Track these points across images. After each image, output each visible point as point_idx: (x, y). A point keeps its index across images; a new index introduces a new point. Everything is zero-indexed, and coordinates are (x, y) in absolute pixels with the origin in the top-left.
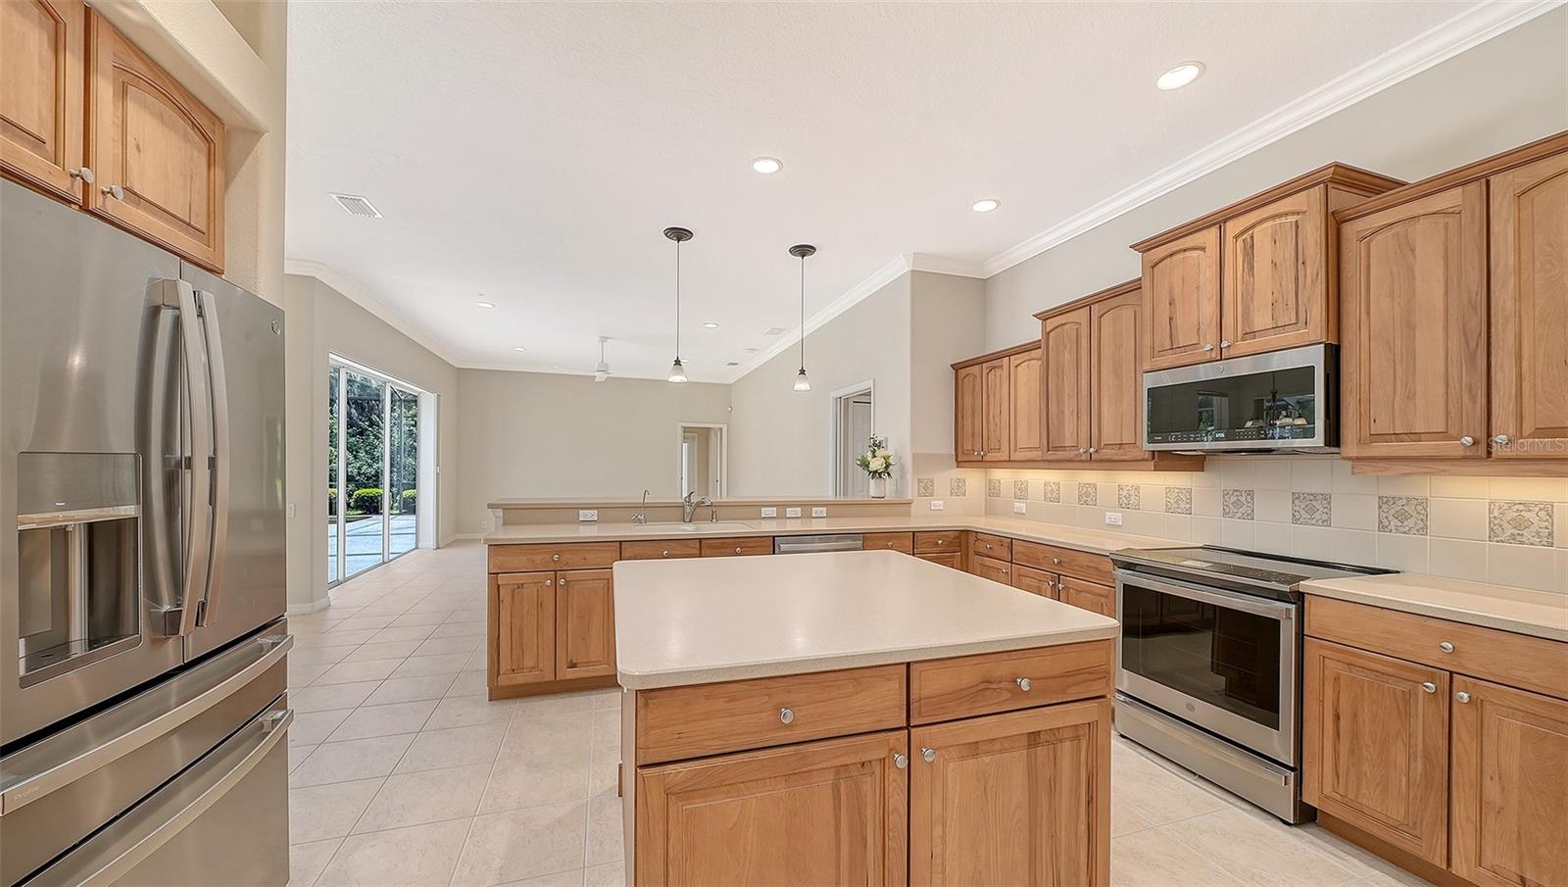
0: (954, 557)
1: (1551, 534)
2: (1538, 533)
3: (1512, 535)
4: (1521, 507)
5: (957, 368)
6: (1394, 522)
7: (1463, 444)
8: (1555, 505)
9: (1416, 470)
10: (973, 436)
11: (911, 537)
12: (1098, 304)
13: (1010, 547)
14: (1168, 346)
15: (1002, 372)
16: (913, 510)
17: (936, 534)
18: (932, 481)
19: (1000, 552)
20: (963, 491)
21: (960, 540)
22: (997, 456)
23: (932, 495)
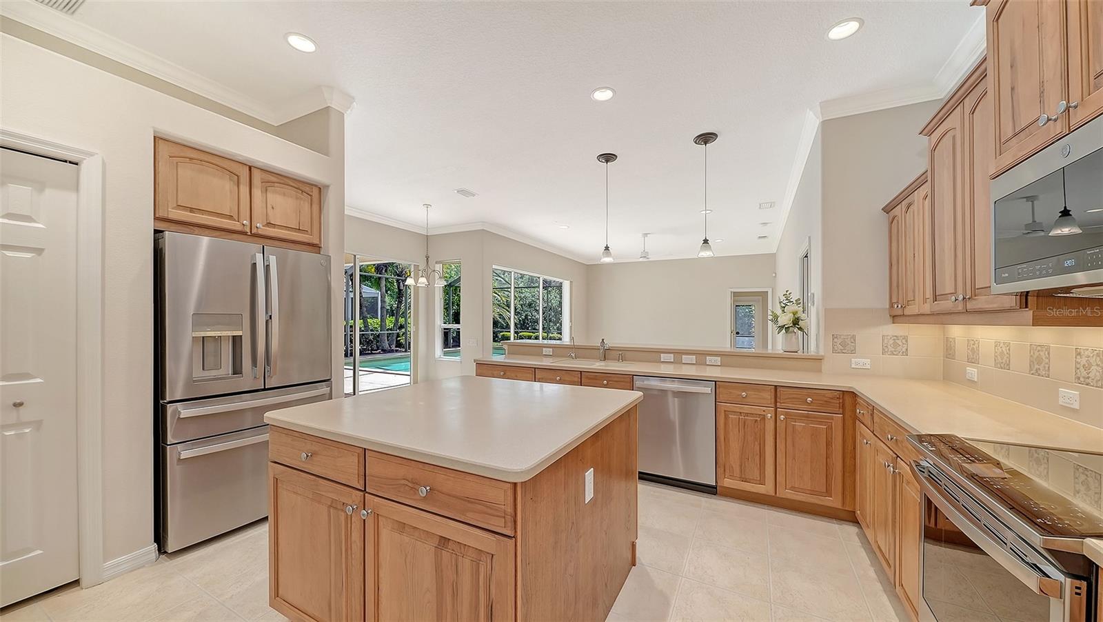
0: (832, 418)
10: (898, 286)
11: (773, 391)
12: (969, 96)
13: (872, 415)
14: (1010, 134)
15: (914, 208)
16: (825, 366)
17: (805, 391)
18: (854, 337)
19: (868, 420)
20: (904, 350)
21: (841, 401)
22: (912, 310)
23: (853, 352)
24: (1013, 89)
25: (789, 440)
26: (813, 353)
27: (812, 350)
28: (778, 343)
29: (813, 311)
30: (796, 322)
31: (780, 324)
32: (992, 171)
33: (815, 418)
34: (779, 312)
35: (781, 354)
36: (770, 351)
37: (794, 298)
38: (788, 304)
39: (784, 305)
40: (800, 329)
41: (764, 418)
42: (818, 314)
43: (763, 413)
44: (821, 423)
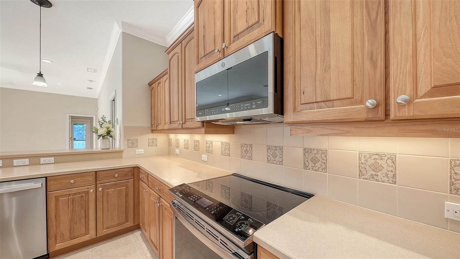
0: (128, 182)
1: (394, 176)
2: (387, 175)
3: (372, 175)
4: (377, 157)
5: (150, 84)
6: (311, 164)
7: (367, 107)
8: (397, 156)
9: (329, 131)
10: (154, 118)
11: (94, 175)
12: (184, 40)
13: (148, 177)
14: (203, 55)
15: (161, 85)
16: (124, 155)
17: (114, 171)
18: (137, 140)
19: (145, 180)
20: (156, 144)
21: (133, 172)
22: (160, 127)
23: (137, 146)
24: (204, 36)
25: (105, 200)
26: (117, 149)
27: (117, 147)
28: (98, 145)
29: (118, 127)
30: (109, 133)
31: (99, 134)
32: (196, 70)
33: (119, 184)
34: (99, 127)
35: (100, 151)
36: (94, 150)
37: (108, 119)
38: (104, 123)
39: (101, 124)
40: (111, 136)
41: (87, 193)
42: (120, 128)
43: (87, 190)
44: (122, 186)
